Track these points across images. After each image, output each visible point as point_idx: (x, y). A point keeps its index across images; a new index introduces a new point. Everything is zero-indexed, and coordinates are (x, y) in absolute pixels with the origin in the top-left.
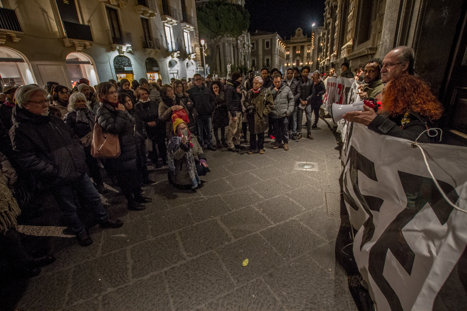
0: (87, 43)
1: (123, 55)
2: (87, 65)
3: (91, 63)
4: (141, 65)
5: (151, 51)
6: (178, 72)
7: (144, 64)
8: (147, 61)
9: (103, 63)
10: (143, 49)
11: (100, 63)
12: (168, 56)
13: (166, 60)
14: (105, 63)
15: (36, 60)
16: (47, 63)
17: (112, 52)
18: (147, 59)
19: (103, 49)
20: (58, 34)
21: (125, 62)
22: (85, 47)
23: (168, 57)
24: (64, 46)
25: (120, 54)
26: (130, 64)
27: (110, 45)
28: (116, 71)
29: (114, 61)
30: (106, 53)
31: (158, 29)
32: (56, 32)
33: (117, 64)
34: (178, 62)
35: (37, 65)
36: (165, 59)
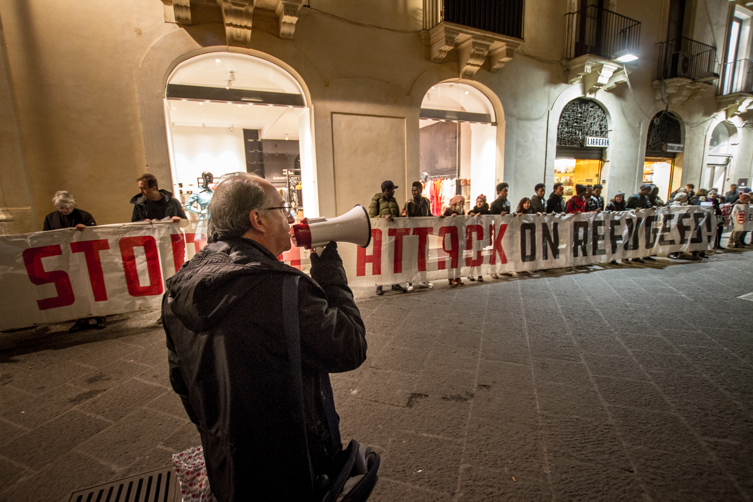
0: (499, 45)
1: (592, 96)
2: (479, 124)
3: (493, 120)
4: (635, 133)
5: (681, 88)
6: (728, 161)
7: (643, 131)
8: (657, 122)
9: (528, 119)
10: (656, 82)
11: (519, 119)
12: (718, 109)
13: (709, 122)
14: (535, 120)
15: (332, 97)
16: (363, 108)
17: (564, 85)
18: (658, 115)
19: (539, 76)
20: (420, 18)
21: (591, 121)
22: (489, 60)
23: (715, 114)
24: (428, 57)
25: (584, 93)
26: (606, 127)
27: (564, 62)
28: (558, 148)
29: (562, 117)
30: (547, 89)
31: (710, 23)
32: (415, 11)
33: (567, 124)
34: (740, 131)
35: (332, 113)
36: (706, 119)
